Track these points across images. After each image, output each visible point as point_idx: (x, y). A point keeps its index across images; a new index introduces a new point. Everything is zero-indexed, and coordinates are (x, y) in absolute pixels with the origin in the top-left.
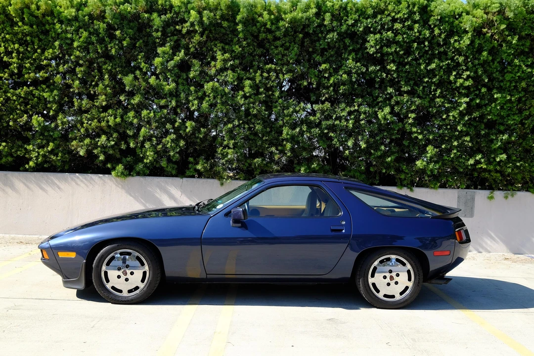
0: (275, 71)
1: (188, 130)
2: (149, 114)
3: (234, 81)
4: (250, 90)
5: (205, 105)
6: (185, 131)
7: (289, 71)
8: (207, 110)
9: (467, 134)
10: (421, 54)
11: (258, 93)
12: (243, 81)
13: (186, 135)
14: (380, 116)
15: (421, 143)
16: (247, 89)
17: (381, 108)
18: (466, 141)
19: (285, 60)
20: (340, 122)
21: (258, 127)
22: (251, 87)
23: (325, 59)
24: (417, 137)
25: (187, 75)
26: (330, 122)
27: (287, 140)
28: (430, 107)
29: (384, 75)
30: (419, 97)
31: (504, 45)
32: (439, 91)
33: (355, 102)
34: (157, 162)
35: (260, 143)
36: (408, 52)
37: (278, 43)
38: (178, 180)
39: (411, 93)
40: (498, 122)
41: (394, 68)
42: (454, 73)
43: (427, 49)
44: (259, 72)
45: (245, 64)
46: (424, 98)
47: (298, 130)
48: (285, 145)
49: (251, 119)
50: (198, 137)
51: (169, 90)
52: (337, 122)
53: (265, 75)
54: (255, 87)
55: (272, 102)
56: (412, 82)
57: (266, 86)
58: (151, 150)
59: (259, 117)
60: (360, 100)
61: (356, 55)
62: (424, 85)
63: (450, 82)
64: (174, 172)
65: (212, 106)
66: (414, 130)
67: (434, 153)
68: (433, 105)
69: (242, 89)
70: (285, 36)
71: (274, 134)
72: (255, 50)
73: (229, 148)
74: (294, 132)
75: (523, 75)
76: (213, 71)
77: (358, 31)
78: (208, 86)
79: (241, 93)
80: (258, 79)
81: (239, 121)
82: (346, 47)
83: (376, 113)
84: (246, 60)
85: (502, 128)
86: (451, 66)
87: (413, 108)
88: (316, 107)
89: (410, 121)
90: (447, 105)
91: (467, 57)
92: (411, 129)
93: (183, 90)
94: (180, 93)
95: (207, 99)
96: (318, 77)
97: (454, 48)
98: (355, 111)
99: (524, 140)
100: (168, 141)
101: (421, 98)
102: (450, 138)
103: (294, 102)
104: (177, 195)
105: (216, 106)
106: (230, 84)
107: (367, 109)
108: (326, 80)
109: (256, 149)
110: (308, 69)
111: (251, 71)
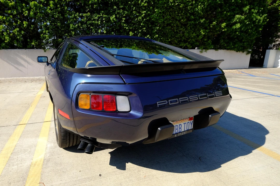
1: (25, 26)
2: (3, 18)
3: (45, 2)
4: (53, 6)
5: (31, 13)
6: (23, 26)
8: (33, 16)
9: (144, 27)
11: (57, 8)
12: (49, 2)
13: (24, 28)
14: (111, 19)
15: (127, 31)
16: (51, 5)
17: (112, 15)
18: (144, 30)
20: (95, 22)
21: (59, 24)
22: (53, 4)
24: (126, 28)
26: (90, 22)
27: (72, 30)
28: (131, 15)
29: (112, 0)
30: (126, 10)
32: (134, 8)
33: (101, 13)
34: (12, 42)
35: (60, 31)
38: (24, 50)
39: (124, 9)
40: (155, 22)
46: (128, 11)
47: (77, 25)
48: (72, 33)
49: (55, 20)
50: (30, 30)
51: (12, 5)
52: (94, 22)
54: (55, 4)
55: (64, 12)
56: (124, 4)
57: (61, 4)
58: (7, 36)
59: (58, 19)
60: (103, 12)
62: (129, 5)
63: (138, 4)
64: (21, 46)
65: (35, 14)
66: (125, 25)
67: (132, 35)
68: (132, 14)
69: (49, 5)
71: (66, 27)
73: (46, 34)
74: (75, 26)
75: (166, 1)
78: (32, 3)
79: (49, 7)
81: (49, 21)
83: (109, 18)
85: (157, 24)
87: (124, 15)
88: (84, 15)
89: (123, 21)
90: (137, 14)
92: (123, 25)
93: (19, 6)
95: (32, 10)
98: (101, 17)
99: (164, 29)
100: (16, 31)
101: (127, 11)
102: (138, 29)
103: (74, 12)
104: (25, 57)
105: (37, 14)
106: (42, 3)
107: (106, 16)
108: (88, 2)
109: (59, 35)
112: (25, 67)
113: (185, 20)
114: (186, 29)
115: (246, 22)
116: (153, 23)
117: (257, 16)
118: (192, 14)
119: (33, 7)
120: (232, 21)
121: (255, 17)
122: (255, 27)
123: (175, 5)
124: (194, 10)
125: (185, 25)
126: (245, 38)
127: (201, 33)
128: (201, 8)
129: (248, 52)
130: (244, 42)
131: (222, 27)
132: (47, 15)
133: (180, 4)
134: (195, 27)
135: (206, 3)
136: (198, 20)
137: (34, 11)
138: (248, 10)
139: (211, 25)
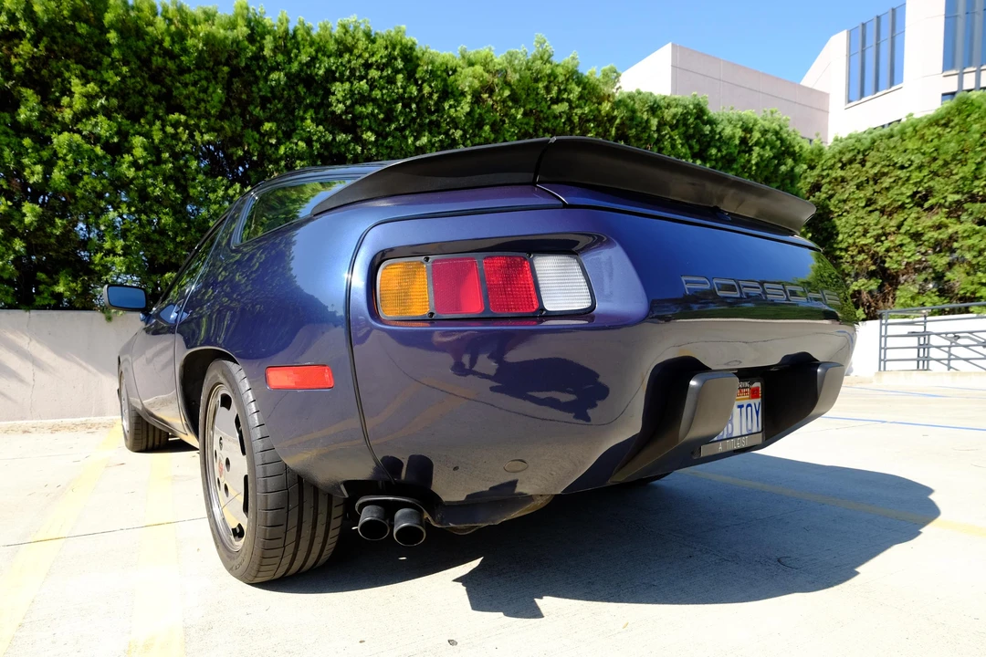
0: (186, 126)
1: (27, 220)
3: (112, 137)
4: (145, 154)
5: (58, 175)
6: (21, 221)
7: (210, 129)
8: (63, 184)
10: (407, 122)
11: (159, 161)
12: (130, 138)
13: (26, 228)
16: (139, 152)
19: (202, 109)
21: (166, 220)
22: (145, 149)
23: (268, 114)
25: (13, 118)
29: (359, 149)
31: (507, 121)
35: (172, 246)
36: (390, 117)
37: (188, 78)
38: (19, 315)
41: (373, 139)
43: (414, 115)
44: (158, 123)
45: (130, 108)
49: (151, 205)
50: (50, 235)
53: (170, 130)
54: (154, 150)
55: (186, 179)
57: (173, 151)
59: (165, 203)
61: (316, 113)
64: (10, 299)
65: (74, 179)
69: (129, 151)
70: (198, 67)
71: (196, 232)
72: (145, 86)
73: (115, 254)
76: (68, 114)
77: (317, 75)
78: (61, 140)
79: (128, 158)
80: (157, 136)
82: (300, 99)
84: (131, 101)
86: (445, 144)
91: (465, 132)
93: (8, 145)
95: (61, 163)
96: (259, 143)
97: (450, 116)
103: (225, 182)
104: (24, 341)
105: (81, 178)
106: (102, 141)
108: (273, 149)
109: (165, 258)
110: (243, 128)
111: (142, 121)
112: (22, 381)
119: (66, 155)
132: (120, 184)
137: (67, 167)
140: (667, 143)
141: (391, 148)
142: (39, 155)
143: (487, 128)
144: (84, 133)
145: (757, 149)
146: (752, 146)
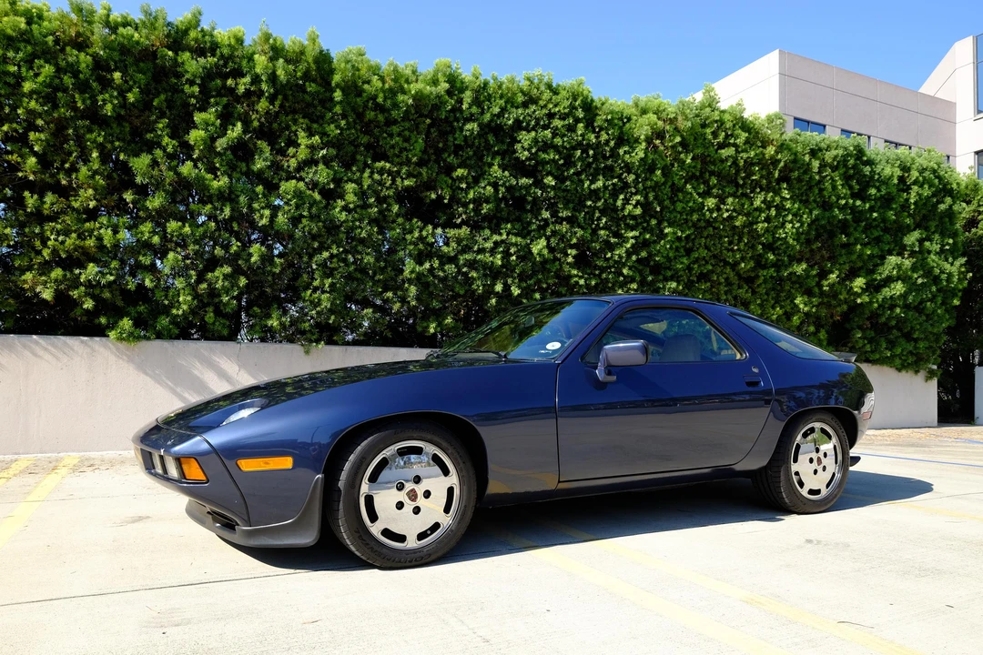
0: (390, 173)
1: (253, 259)
2: (181, 228)
3: (328, 183)
4: (355, 199)
5: (282, 218)
6: (248, 260)
7: (410, 175)
8: (285, 227)
9: (633, 280)
10: (584, 168)
11: (365, 206)
12: (343, 185)
13: (250, 268)
14: (535, 250)
16: (351, 197)
17: (536, 239)
18: (631, 289)
19: (405, 157)
20: (484, 256)
21: (368, 260)
22: (356, 194)
23: (461, 161)
24: (577, 283)
25: (249, 167)
26: (469, 257)
27: (410, 281)
28: (592, 241)
29: (539, 192)
30: (580, 226)
31: (676, 165)
32: (604, 220)
33: (503, 229)
34: (196, 314)
35: (370, 284)
36: (569, 163)
38: (232, 346)
39: (571, 221)
40: (664, 265)
41: (553, 183)
42: (622, 197)
43: (591, 160)
44: (368, 171)
46: (585, 229)
47: (427, 265)
48: (407, 290)
49: (357, 246)
50: (270, 273)
51: (218, 188)
52: (480, 257)
53: (376, 176)
54: (362, 194)
55: (387, 221)
56: (571, 205)
57: (378, 196)
58: (186, 293)
59: (368, 244)
60: (509, 226)
61: (503, 158)
62: (587, 210)
63: (615, 209)
64: (226, 332)
65: (294, 221)
66: (575, 272)
68: (595, 239)
69: (342, 197)
71: (391, 271)
72: (358, 136)
73: (323, 292)
74: (422, 268)
75: (694, 206)
76: (293, 163)
77: (505, 124)
79: (340, 203)
80: (366, 183)
81: (338, 247)
82: (488, 148)
83: (528, 245)
85: (669, 273)
86: (618, 188)
87: (574, 241)
88: (449, 233)
89: (570, 259)
90: (612, 240)
91: (638, 176)
92: (570, 271)
93: (243, 192)
94: (238, 196)
95: (285, 208)
96: (451, 188)
97: (624, 162)
98: (503, 241)
100: (218, 277)
101: (582, 228)
102: (613, 285)
103: (420, 223)
105: (301, 221)
106: (320, 187)
107: (519, 239)
108: (463, 193)
109: (363, 295)
110: (437, 174)
111: (354, 169)
113: (752, 264)
114: (754, 292)
115: (917, 279)
116: (657, 269)
117: (940, 262)
118: (769, 247)
120: (880, 274)
121: (938, 265)
122: (942, 295)
123: (720, 219)
124: (774, 234)
125: (749, 280)
126: (918, 327)
127: (796, 306)
128: (794, 230)
129: (931, 374)
130: (916, 340)
131: (855, 290)
132: (332, 228)
133: (735, 214)
134: (779, 288)
135: (805, 216)
136: (786, 267)
137: (290, 211)
138: (917, 243)
139: (825, 283)
140: (828, 185)
141: (568, 191)
142: (267, 200)
143: (659, 172)
144: (307, 180)
145: (915, 188)
146: (910, 185)
